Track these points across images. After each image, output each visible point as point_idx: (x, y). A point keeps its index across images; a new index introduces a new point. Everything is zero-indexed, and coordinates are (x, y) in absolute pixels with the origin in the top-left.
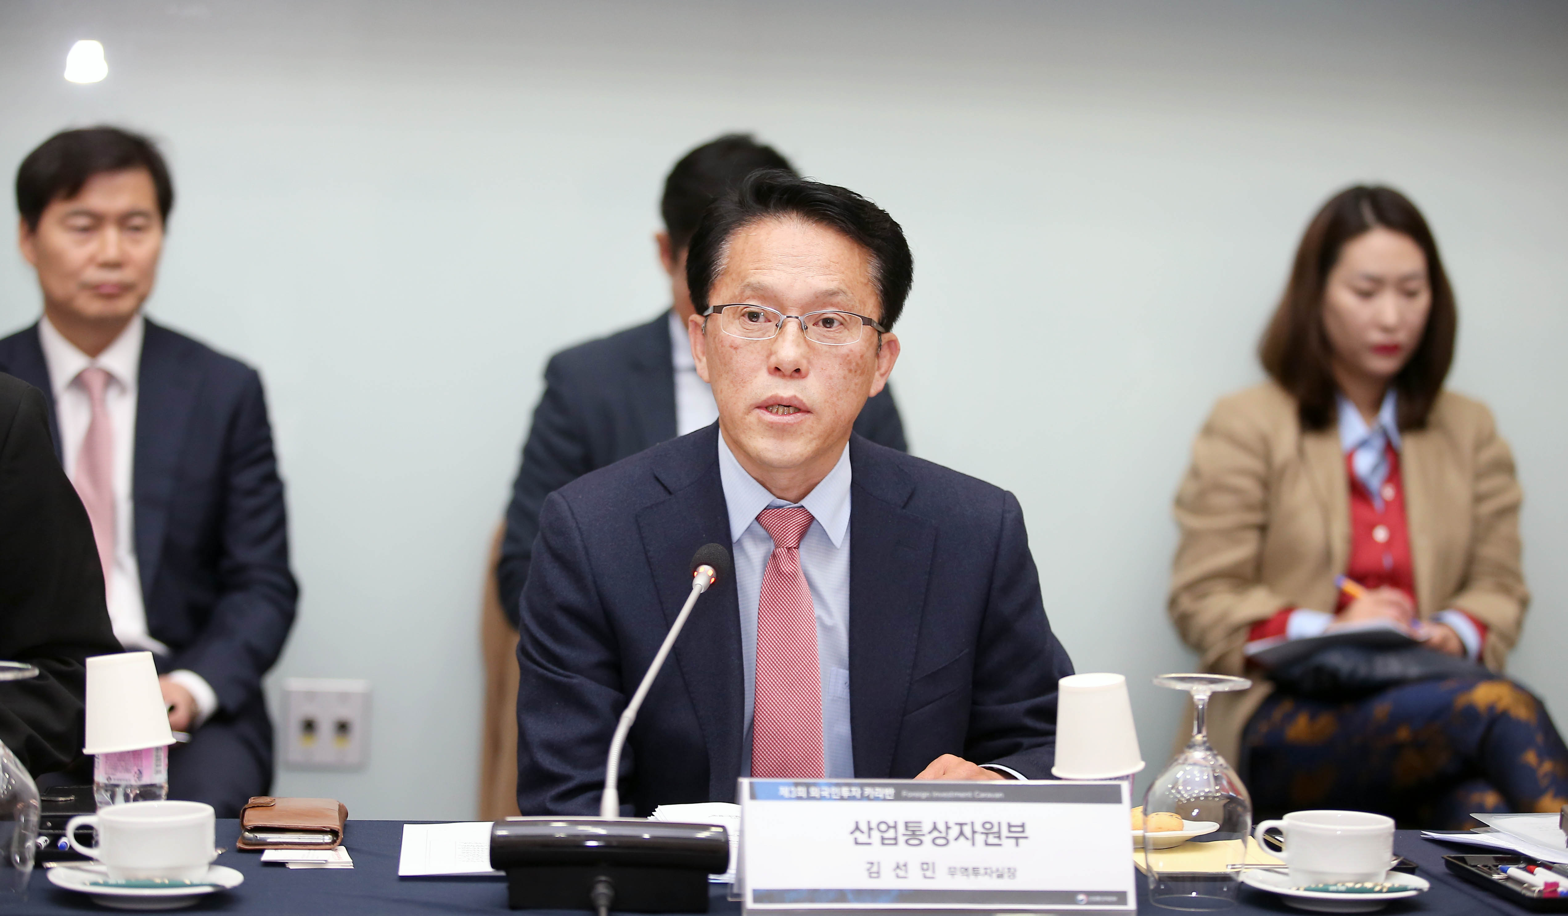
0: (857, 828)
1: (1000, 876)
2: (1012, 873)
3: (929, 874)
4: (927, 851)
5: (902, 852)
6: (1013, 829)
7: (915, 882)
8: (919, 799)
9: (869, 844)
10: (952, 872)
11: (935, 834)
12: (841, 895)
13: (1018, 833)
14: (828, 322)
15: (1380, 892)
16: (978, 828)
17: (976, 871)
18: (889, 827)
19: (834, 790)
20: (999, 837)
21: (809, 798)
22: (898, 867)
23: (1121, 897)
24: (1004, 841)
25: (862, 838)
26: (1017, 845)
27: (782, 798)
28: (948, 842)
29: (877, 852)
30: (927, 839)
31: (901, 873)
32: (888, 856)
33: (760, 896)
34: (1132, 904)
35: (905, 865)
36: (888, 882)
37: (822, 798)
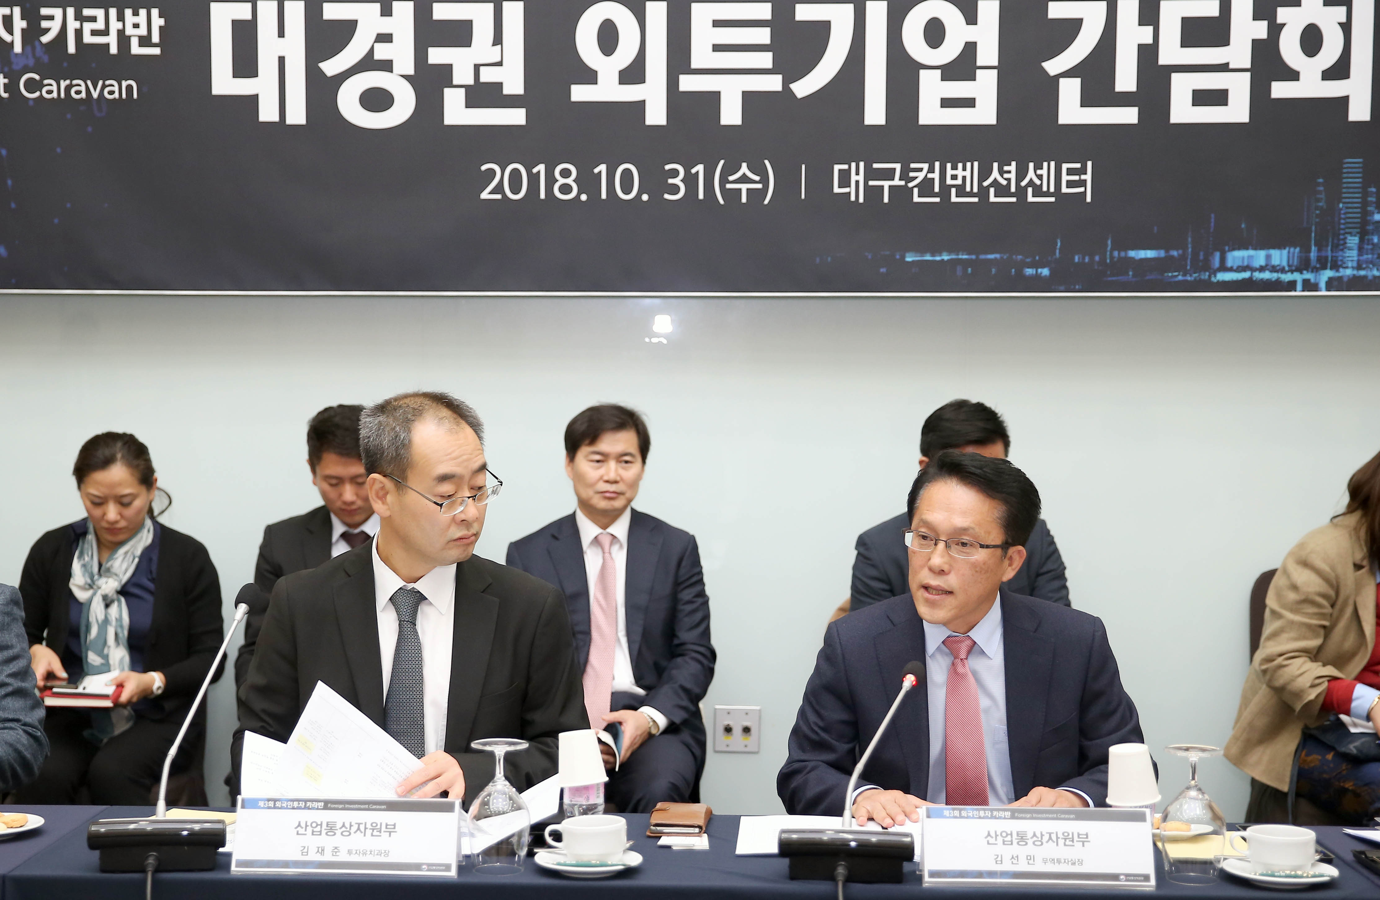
0: (989, 835)
1: (1074, 864)
2: (1081, 863)
3: (1031, 862)
4: (1030, 849)
5: (1016, 849)
6: (1080, 836)
7: (1023, 867)
8: (1025, 818)
9: (996, 844)
10: (1045, 861)
11: (1035, 839)
12: (980, 874)
13: (1084, 839)
14: (964, 544)
15: (1307, 877)
16: (1060, 835)
17: (1059, 861)
18: (1007, 835)
19: (975, 813)
20: (1073, 841)
21: (961, 817)
22: (1013, 857)
23: (1147, 878)
24: (1075, 843)
25: (992, 841)
26: (1083, 846)
27: (945, 817)
28: (1042, 844)
29: (1000, 849)
30: (1030, 842)
31: (1015, 861)
32: (1007, 852)
33: (933, 874)
34: (1153, 882)
35: (1017, 857)
36: (1007, 866)
37: (968, 817)
